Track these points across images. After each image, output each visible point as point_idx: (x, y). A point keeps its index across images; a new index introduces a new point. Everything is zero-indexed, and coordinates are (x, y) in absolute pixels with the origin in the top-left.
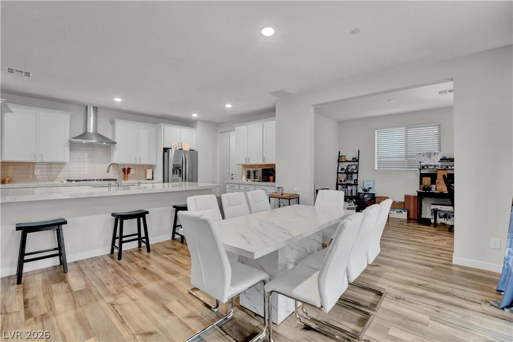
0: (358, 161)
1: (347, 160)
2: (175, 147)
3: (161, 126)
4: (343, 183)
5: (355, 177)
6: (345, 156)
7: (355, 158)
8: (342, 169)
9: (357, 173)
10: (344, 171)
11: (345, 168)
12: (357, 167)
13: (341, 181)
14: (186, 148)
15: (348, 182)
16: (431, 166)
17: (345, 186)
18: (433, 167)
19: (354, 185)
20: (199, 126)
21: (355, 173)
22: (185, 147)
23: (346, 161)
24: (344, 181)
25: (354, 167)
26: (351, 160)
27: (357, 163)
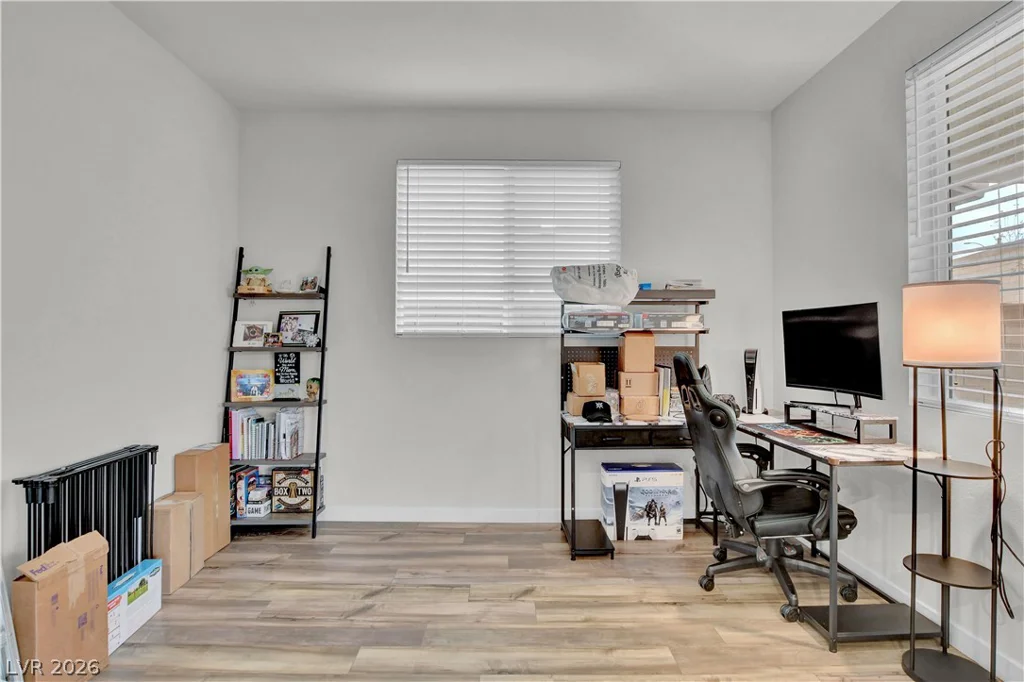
0: (324, 292)
1: (276, 289)
4: (257, 398)
5: (309, 364)
6: (268, 271)
7: (314, 283)
8: (252, 332)
9: (321, 346)
10: (258, 343)
11: (269, 328)
12: (321, 320)
13: (246, 392)
15: (283, 391)
16: (605, 317)
17: (264, 412)
18: (611, 324)
19: (307, 403)
21: (311, 349)
23: (271, 295)
24: (262, 390)
25: (308, 323)
26: (295, 289)
27: (318, 305)
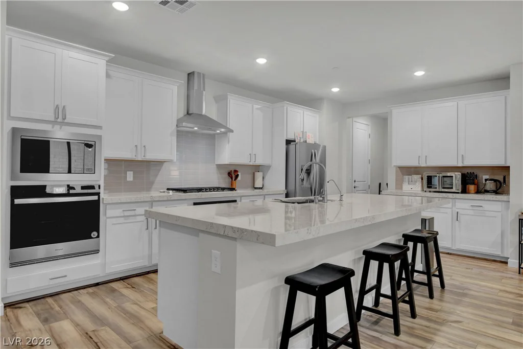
2: (299, 139)
3: (284, 106)
14: (310, 141)
20: (326, 107)
22: (309, 138)
